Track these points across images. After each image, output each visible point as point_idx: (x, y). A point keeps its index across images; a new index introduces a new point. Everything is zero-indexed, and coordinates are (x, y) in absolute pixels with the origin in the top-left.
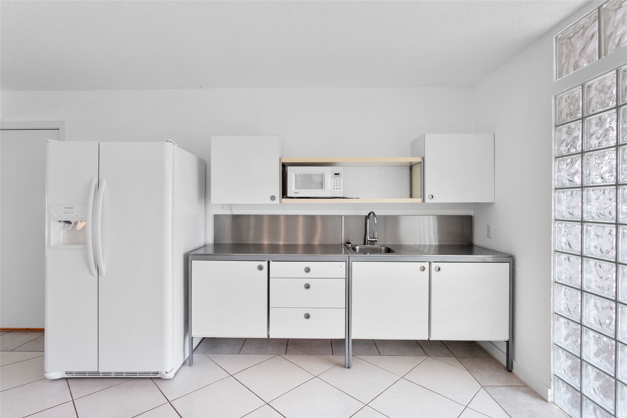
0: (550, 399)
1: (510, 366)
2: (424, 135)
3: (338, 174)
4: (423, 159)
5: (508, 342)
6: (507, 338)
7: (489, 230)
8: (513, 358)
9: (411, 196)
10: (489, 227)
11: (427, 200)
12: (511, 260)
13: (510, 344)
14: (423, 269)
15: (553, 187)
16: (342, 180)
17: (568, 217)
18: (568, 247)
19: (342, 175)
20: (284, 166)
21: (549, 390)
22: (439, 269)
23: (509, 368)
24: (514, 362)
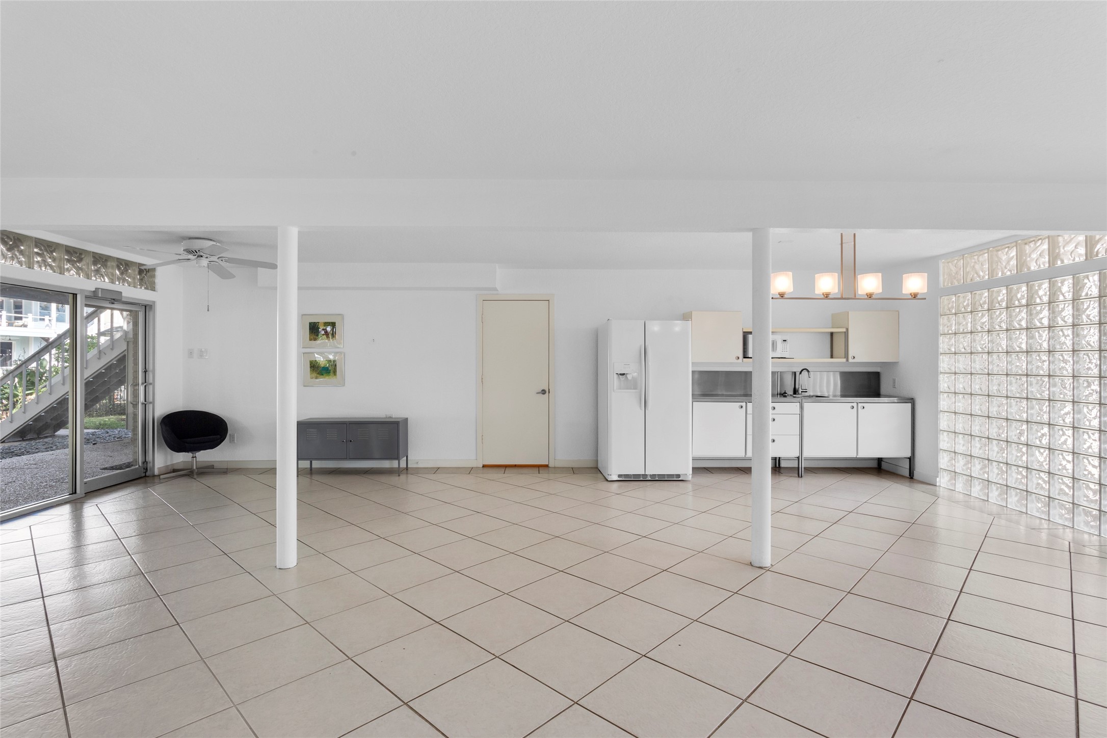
0: (938, 484)
1: (912, 475)
2: (848, 312)
3: (786, 341)
4: (847, 329)
5: (910, 459)
6: (909, 455)
7: (894, 382)
8: (914, 470)
9: (832, 357)
10: (894, 380)
11: (851, 360)
12: (912, 401)
13: (911, 460)
14: (853, 407)
15: (939, 353)
16: (788, 345)
17: (948, 371)
18: (948, 389)
19: (788, 341)
20: (745, 333)
21: (938, 478)
22: (864, 408)
23: (911, 476)
24: (915, 472)
